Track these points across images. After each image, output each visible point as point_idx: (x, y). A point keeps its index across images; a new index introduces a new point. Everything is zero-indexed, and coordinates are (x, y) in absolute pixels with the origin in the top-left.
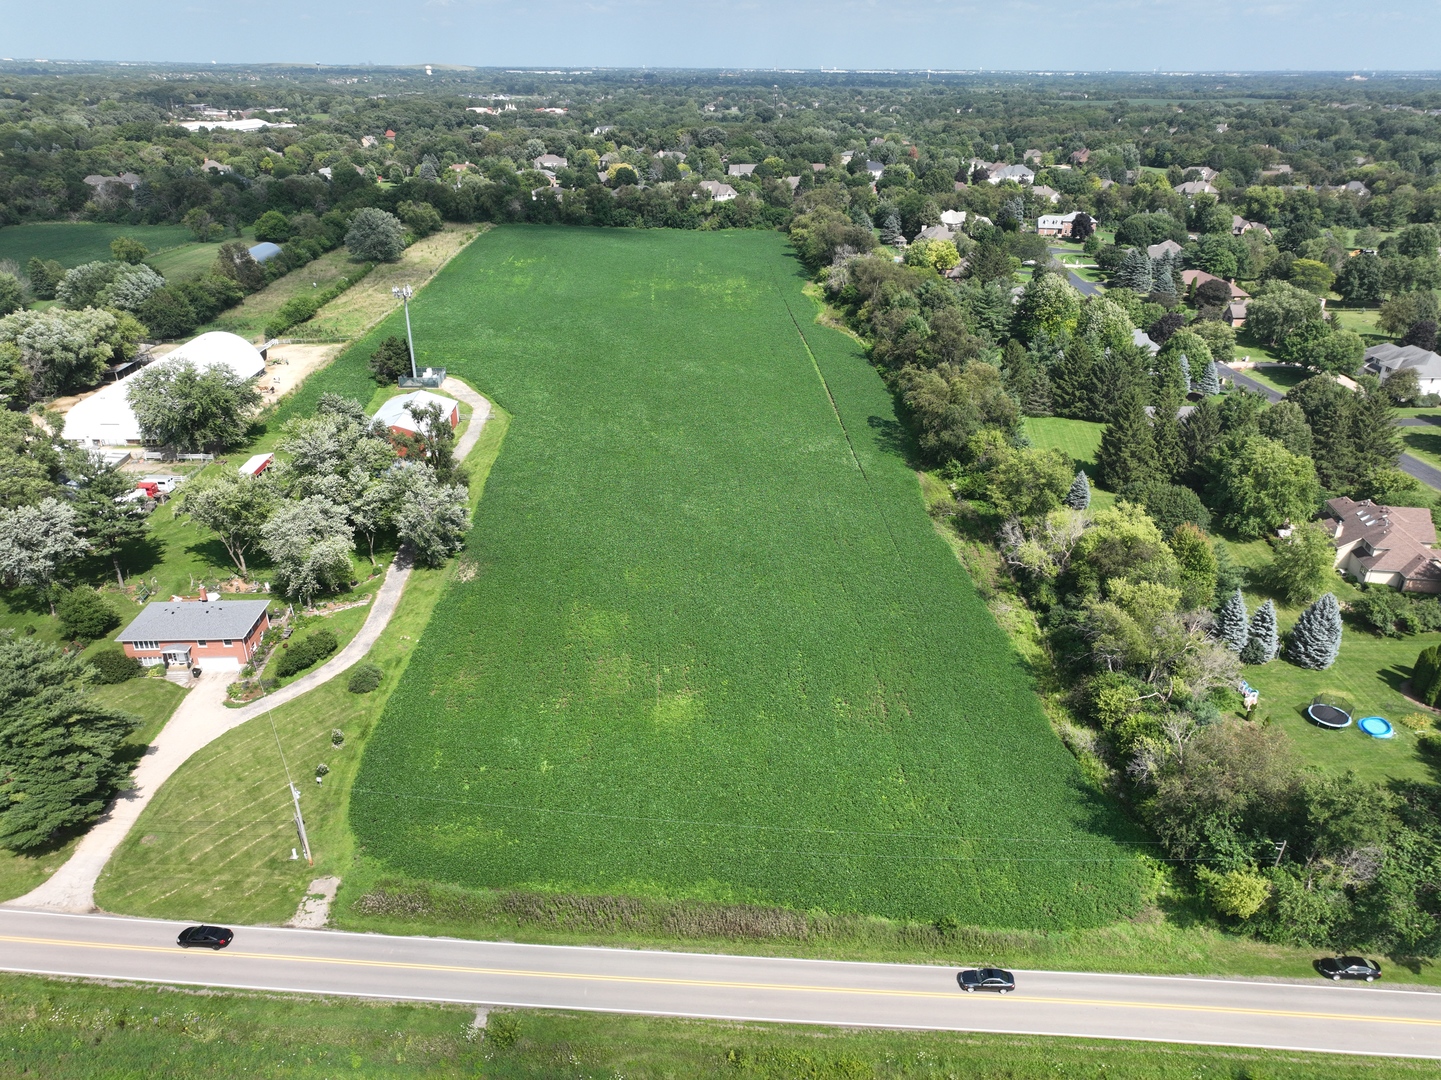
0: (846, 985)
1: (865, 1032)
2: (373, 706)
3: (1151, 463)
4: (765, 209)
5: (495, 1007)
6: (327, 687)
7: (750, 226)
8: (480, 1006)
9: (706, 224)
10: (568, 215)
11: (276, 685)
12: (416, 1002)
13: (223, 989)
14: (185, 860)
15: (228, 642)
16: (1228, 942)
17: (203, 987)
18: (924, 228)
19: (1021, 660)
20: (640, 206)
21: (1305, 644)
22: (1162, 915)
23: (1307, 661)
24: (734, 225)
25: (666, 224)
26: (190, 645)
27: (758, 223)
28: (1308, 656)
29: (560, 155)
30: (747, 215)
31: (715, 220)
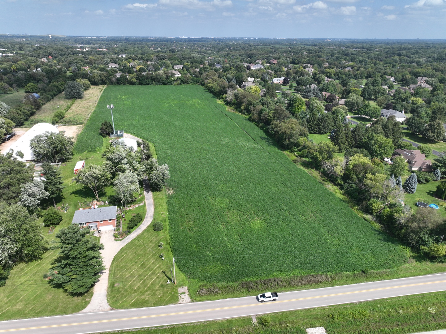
1: (360, 303)
2: (164, 234)
3: (345, 144)
4: (193, 79)
5: (257, 315)
6: (147, 230)
7: (189, 83)
8: (252, 316)
9: (176, 83)
10: (131, 82)
11: (129, 232)
12: (233, 318)
13: (171, 325)
14: (132, 289)
15: (110, 220)
16: (433, 265)
17: (164, 326)
18: (244, 83)
19: (341, 199)
20: (154, 78)
21: (409, 187)
22: (414, 260)
23: (410, 191)
24: (184, 83)
25: (163, 84)
27: (191, 83)
28: (410, 190)
29: (116, 63)
30: (188, 80)
31: (178, 82)
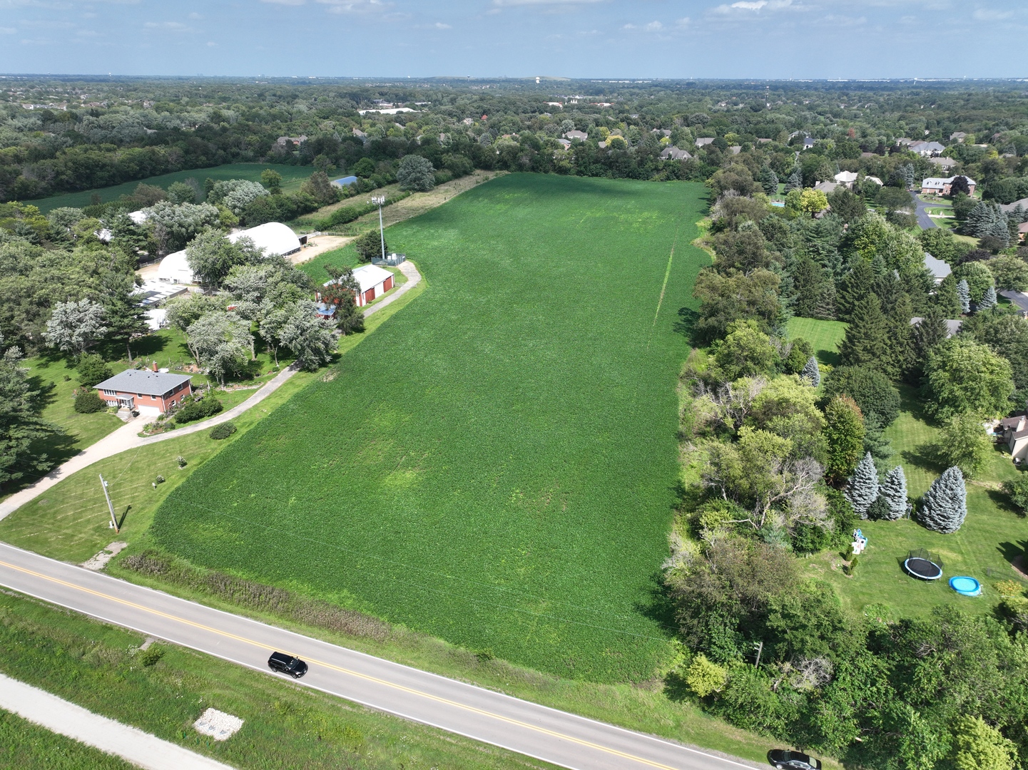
0: (388, 679)
2: (219, 447)
4: (702, 167)
5: (159, 639)
6: (199, 433)
7: (690, 179)
8: (151, 636)
9: (657, 176)
11: (173, 427)
12: (117, 625)
13: (20, 593)
14: (55, 517)
15: (154, 396)
17: (11, 590)
18: (818, 183)
19: (679, 486)
20: (611, 162)
22: (662, 686)
24: (678, 178)
25: (628, 176)
26: (133, 396)
27: (696, 177)
29: (583, 131)
30: (688, 171)
31: (663, 174)
